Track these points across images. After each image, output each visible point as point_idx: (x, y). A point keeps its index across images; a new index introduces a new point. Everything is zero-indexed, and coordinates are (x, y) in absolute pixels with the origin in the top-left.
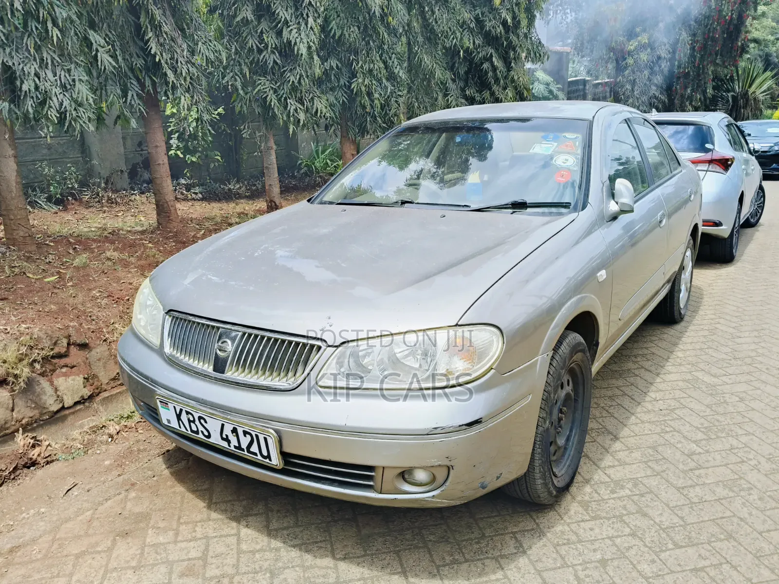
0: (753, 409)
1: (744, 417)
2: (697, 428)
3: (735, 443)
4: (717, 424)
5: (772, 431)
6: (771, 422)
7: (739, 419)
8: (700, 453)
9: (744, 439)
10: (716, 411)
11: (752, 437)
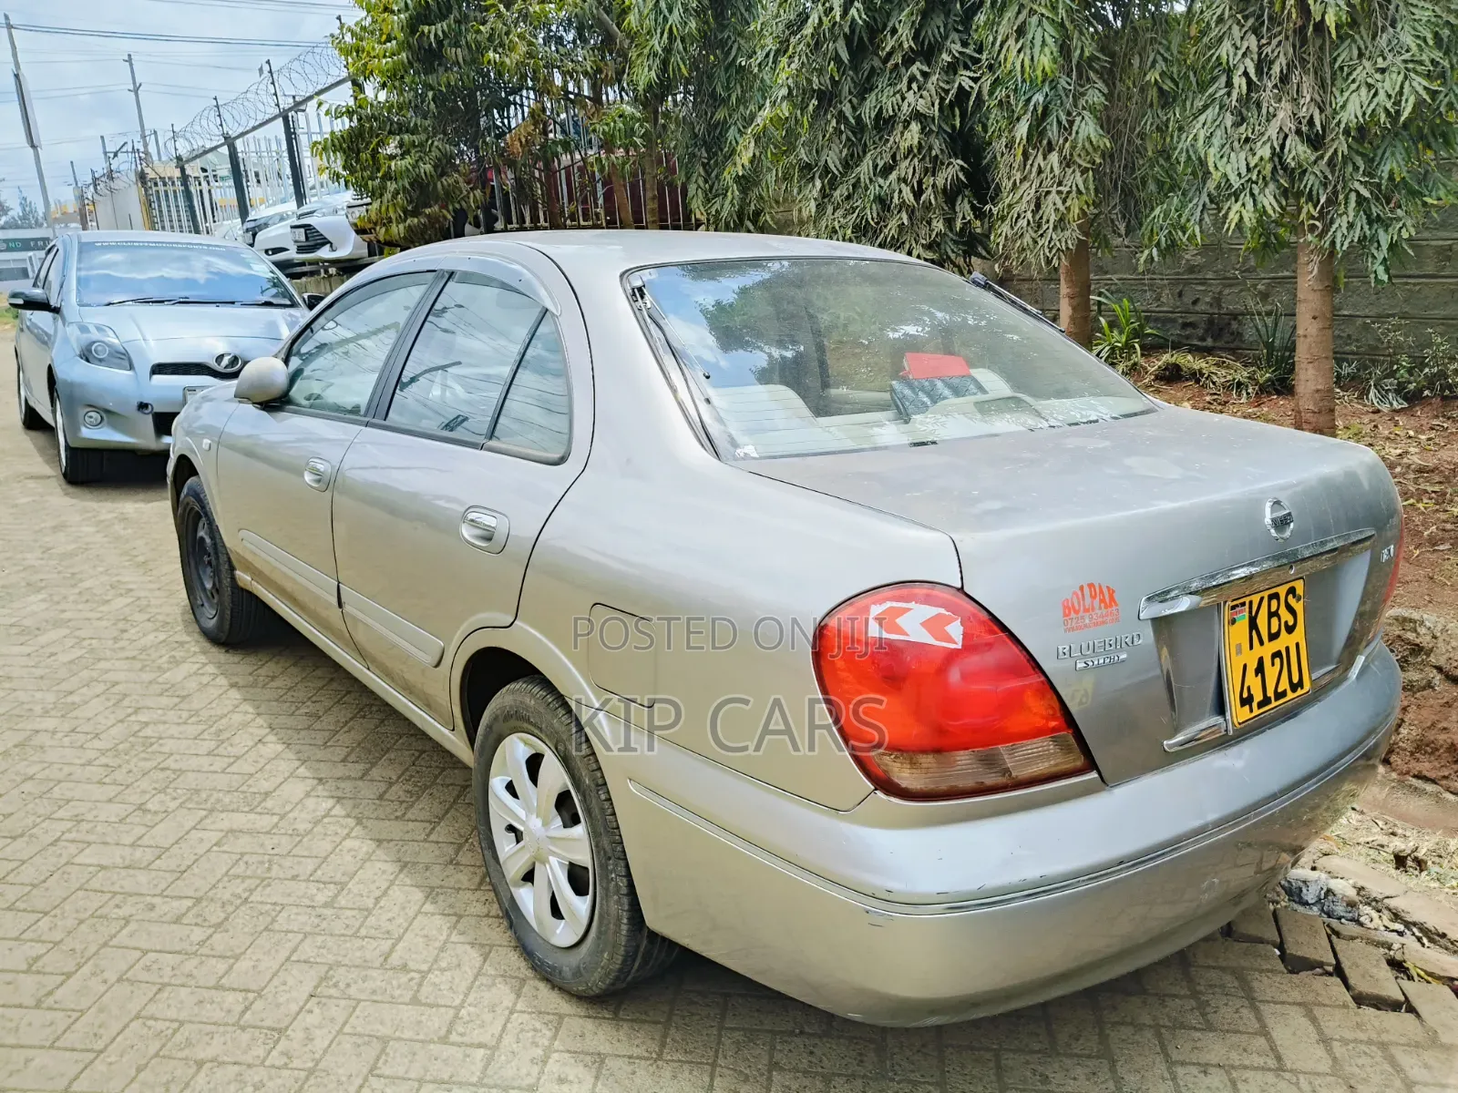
0: (110, 801)
1: (115, 783)
2: (160, 738)
3: (97, 744)
4: (143, 755)
5: (60, 782)
6: (69, 795)
7: (119, 776)
8: (129, 715)
9: (91, 754)
10: (162, 769)
11: (82, 761)
